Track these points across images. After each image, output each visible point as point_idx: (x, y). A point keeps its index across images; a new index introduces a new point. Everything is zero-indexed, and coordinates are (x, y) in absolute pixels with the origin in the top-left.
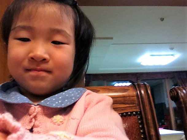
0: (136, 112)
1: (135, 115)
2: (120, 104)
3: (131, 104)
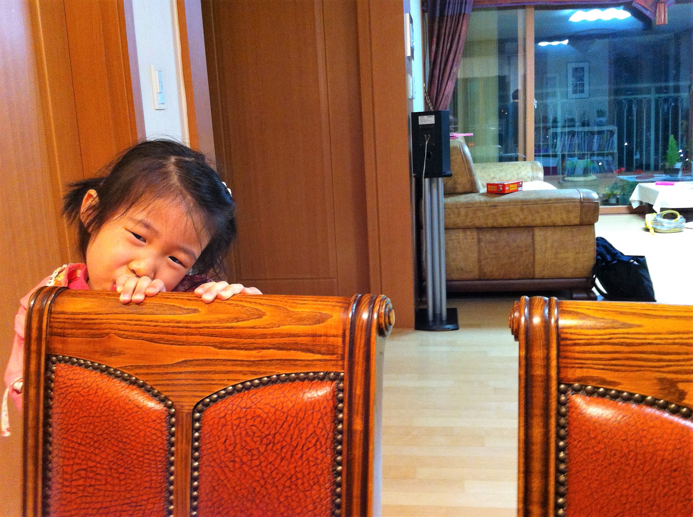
1: (333, 380)
2: (303, 350)
3: (328, 354)
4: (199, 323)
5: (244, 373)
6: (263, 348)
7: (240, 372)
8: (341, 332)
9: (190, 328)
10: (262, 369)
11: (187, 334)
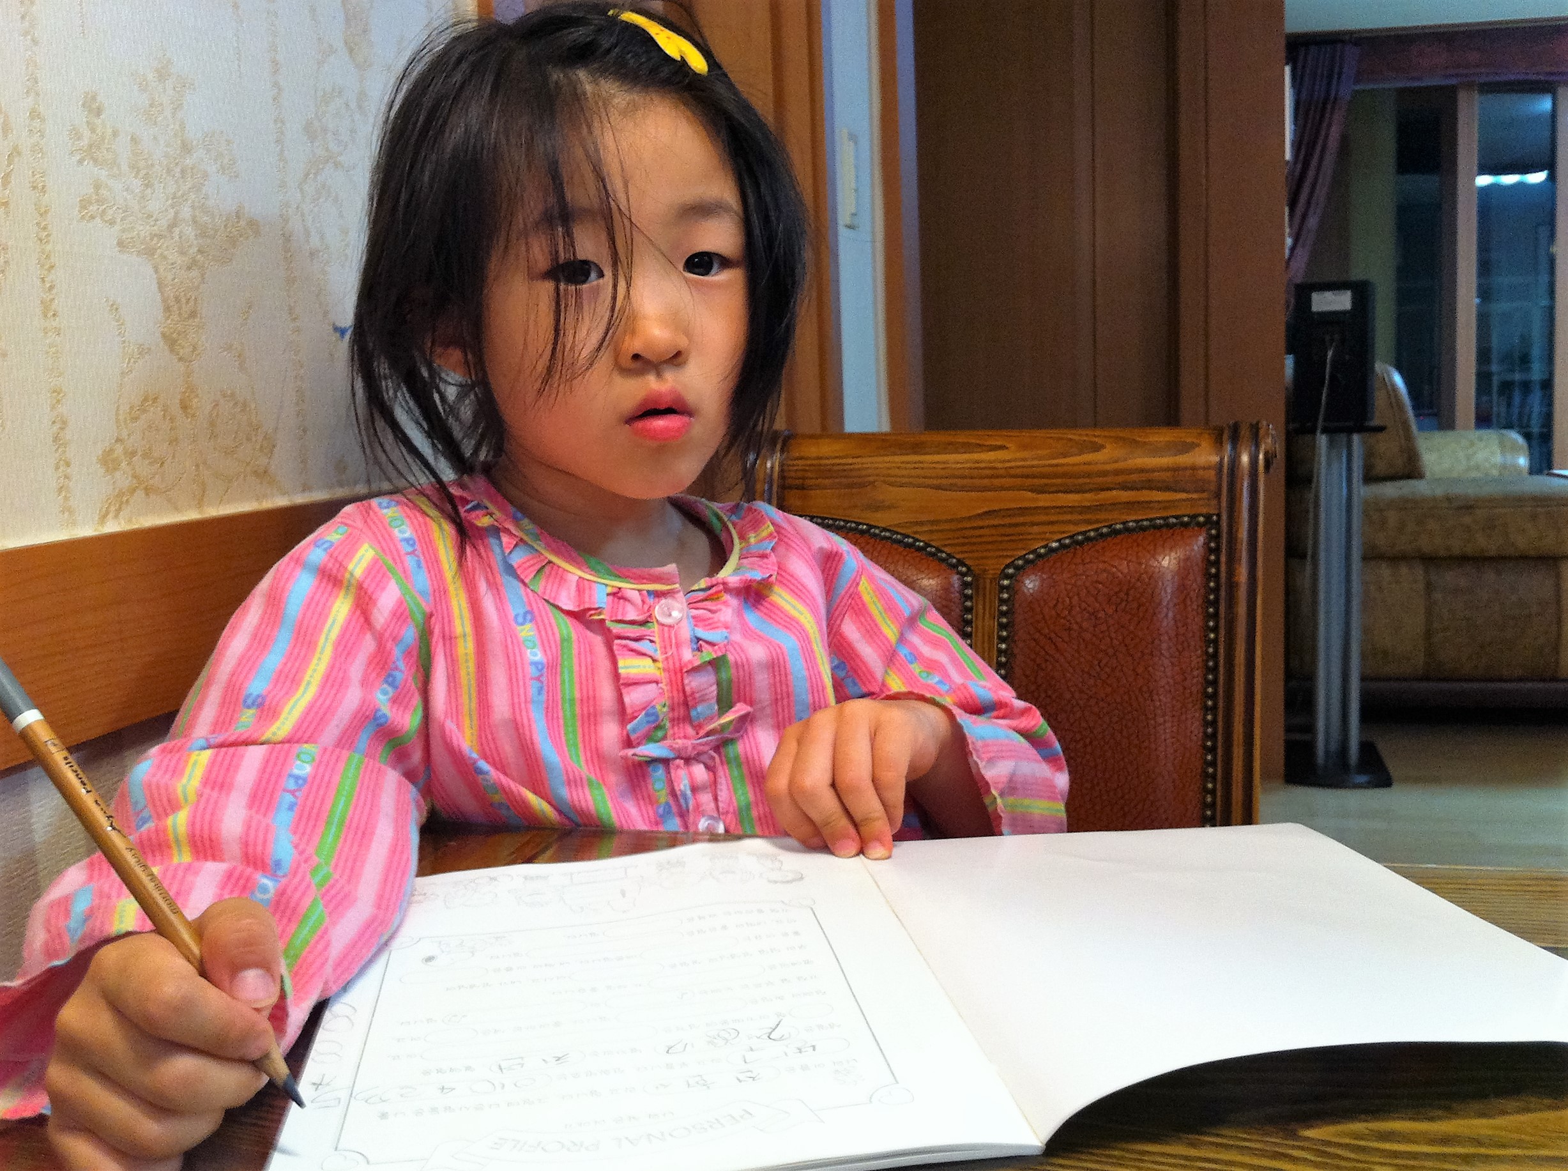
0: (1208, 517)
1: (1199, 525)
2: (1159, 489)
3: (1196, 492)
4: (1009, 461)
5: (1075, 523)
6: (1103, 490)
7: (1069, 522)
9: (995, 468)
10: (1102, 516)
11: (992, 477)
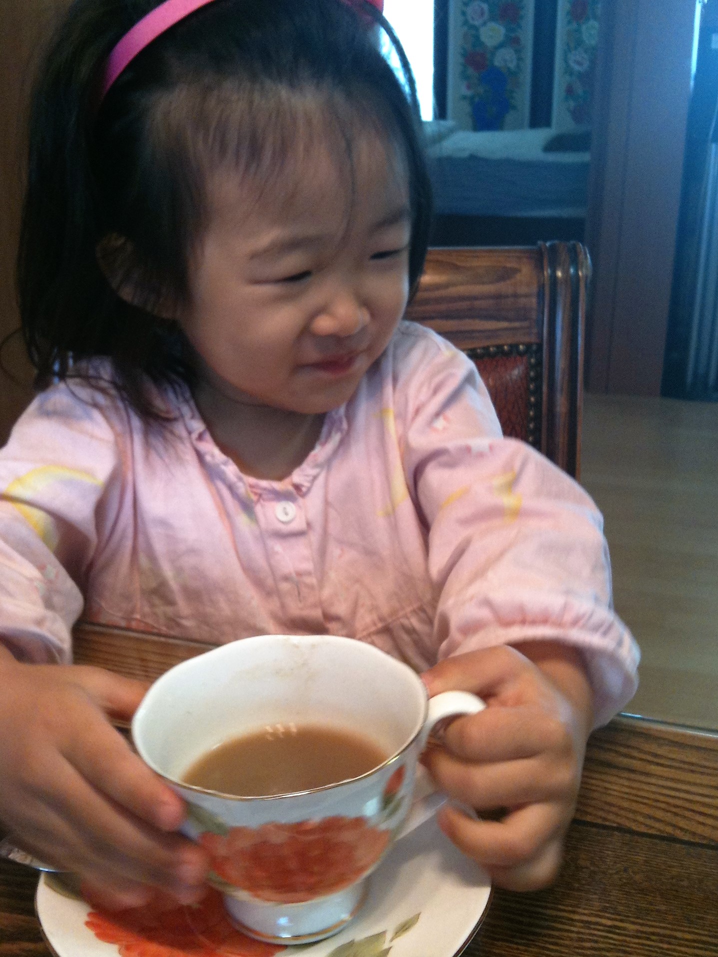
8: (534, 289)
